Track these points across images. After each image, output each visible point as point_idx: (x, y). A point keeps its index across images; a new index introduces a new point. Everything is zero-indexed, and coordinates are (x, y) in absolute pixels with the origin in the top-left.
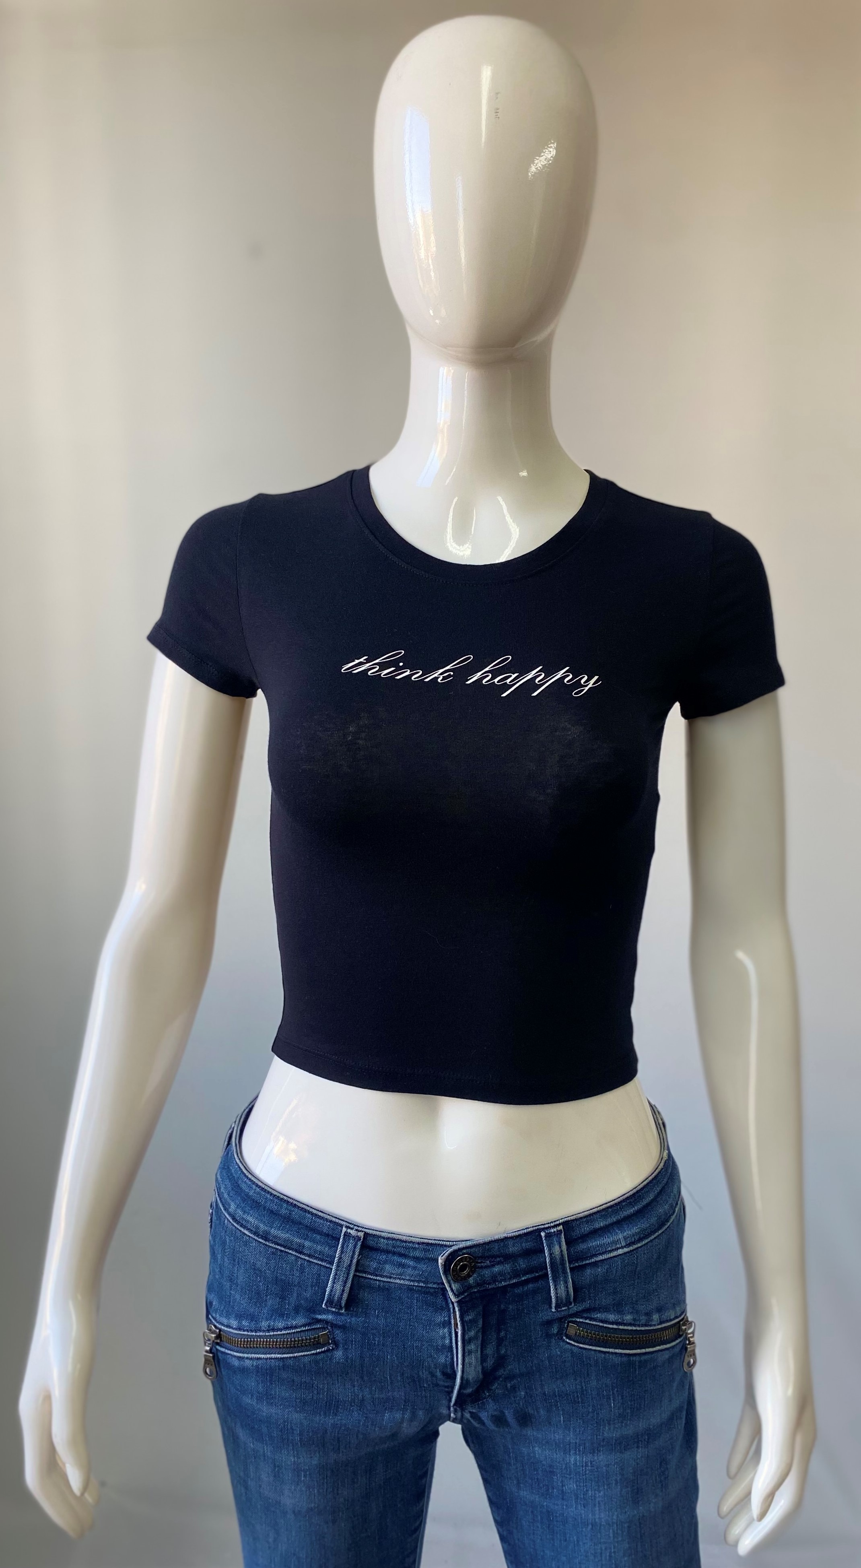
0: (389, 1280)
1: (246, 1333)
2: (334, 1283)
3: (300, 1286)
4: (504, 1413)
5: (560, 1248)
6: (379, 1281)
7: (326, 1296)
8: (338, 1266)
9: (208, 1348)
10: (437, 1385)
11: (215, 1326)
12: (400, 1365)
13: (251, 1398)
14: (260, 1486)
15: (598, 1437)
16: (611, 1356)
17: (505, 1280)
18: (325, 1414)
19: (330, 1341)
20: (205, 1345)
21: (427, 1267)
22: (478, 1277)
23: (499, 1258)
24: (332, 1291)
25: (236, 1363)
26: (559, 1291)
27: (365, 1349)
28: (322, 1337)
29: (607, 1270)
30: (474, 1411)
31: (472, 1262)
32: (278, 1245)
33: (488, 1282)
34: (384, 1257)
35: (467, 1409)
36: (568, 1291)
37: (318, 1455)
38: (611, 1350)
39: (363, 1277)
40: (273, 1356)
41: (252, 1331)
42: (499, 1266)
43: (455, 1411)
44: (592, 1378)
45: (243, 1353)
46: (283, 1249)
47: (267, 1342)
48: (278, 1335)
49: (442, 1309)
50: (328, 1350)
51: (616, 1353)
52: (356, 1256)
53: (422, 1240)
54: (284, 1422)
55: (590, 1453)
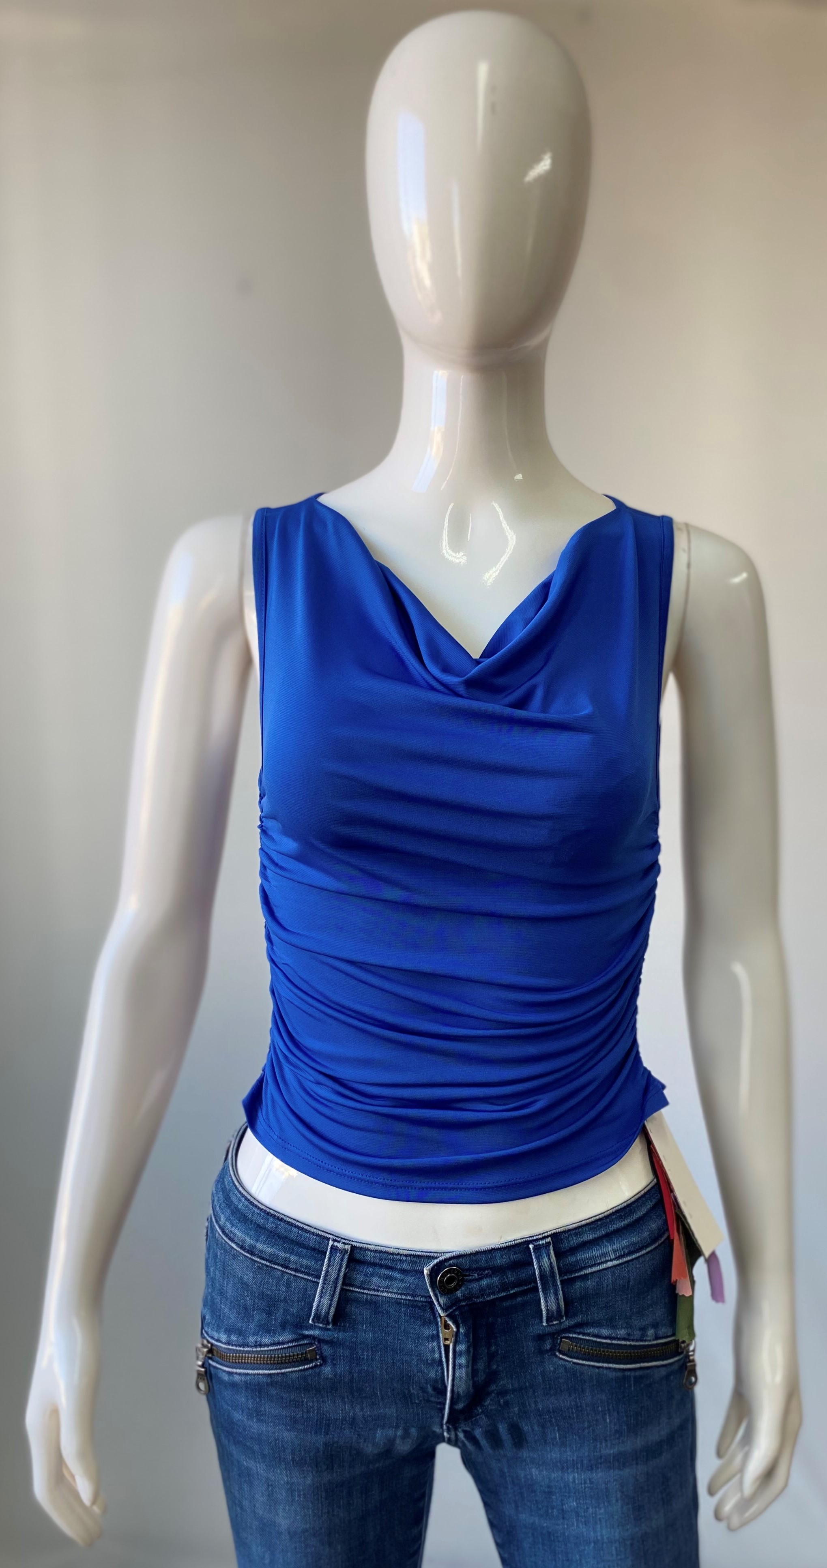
0: (376, 1293)
1: (234, 1348)
2: (321, 1297)
3: (286, 1302)
4: (498, 1431)
5: (549, 1260)
6: (367, 1294)
7: (313, 1311)
8: (325, 1280)
9: (200, 1363)
10: (428, 1401)
11: (208, 1342)
12: (389, 1380)
13: (242, 1414)
14: (255, 1506)
15: (595, 1454)
16: (605, 1372)
17: (493, 1293)
18: (316, 1433)
19: (318, 1357)
20: (198, 1358)
21: (415, 1279)
22: (466, 1291)
23: (488, 1270)
24: (319, 1306)
25: (226, 1378)
26: (549, 1303)
27: (353, 1363)
28: (309, 1353)
29: (597, 1283)
30: (468, 1429)
31: (461, 1275)
32: (264, 1260)
33: (476, 1296)
34: (371, 1269)
35: (460, 1428)
36: (558, 1304)
37: (310, 1474)
38: (605, 1365)
39: (350, 1290)
40: (261, 1372)
41: (240, 1346)
42: (488, 1279)
43: (449, 1430)
44: (587, 1394)
45: (232, 1368)
46: (268, 1264)
47: (254, 1357)
48: (266, 1350)
49: (430, 1323)
50: (316, 1366)
51: (610, 1368)
52: (343, 1269)
53: (410, 1252)
54: (276, 1440)
55: (589, 1470)
